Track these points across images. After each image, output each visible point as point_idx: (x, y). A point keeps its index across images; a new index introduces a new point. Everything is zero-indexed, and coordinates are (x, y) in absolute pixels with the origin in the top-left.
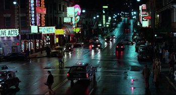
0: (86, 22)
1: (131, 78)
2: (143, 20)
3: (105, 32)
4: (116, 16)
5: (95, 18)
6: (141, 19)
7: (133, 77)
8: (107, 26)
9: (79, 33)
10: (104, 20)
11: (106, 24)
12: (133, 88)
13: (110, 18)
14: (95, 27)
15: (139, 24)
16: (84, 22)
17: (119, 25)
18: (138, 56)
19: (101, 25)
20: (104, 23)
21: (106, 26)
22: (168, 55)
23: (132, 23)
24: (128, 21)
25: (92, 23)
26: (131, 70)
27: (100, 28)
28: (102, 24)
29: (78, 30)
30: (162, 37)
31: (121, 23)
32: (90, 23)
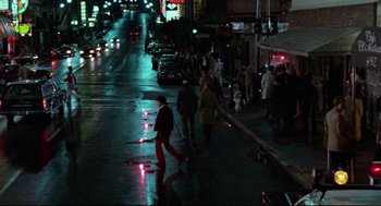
0: (44, 14)
1: (143, 110)
2: (168, 9)
3: (86, 38)
4: (109, 4)
5: (62, 6)
6: (164, 8)
7: (149, 109)
8: (91, 25)
9: (27, 35)
10: (83, 11)
11: (87, 22)
12: (146, 126)
13: (96, 9)
14: (63, 26)
15: (159, 22)
16: (38, 14)
17: (117, 25)
18: (158, 77)
19: (76, 23)
20: (84, 18)
21: (88, 25)
22: (220, 68)
23: (144, 21)
24: (137, 16)
25: (57, 16)
26: (144, 99)
27: (75, 29)
28: (80, 20)
29: (24, 30)
30: (208, 36)
31: (121, 21)
32: (52, 16)
